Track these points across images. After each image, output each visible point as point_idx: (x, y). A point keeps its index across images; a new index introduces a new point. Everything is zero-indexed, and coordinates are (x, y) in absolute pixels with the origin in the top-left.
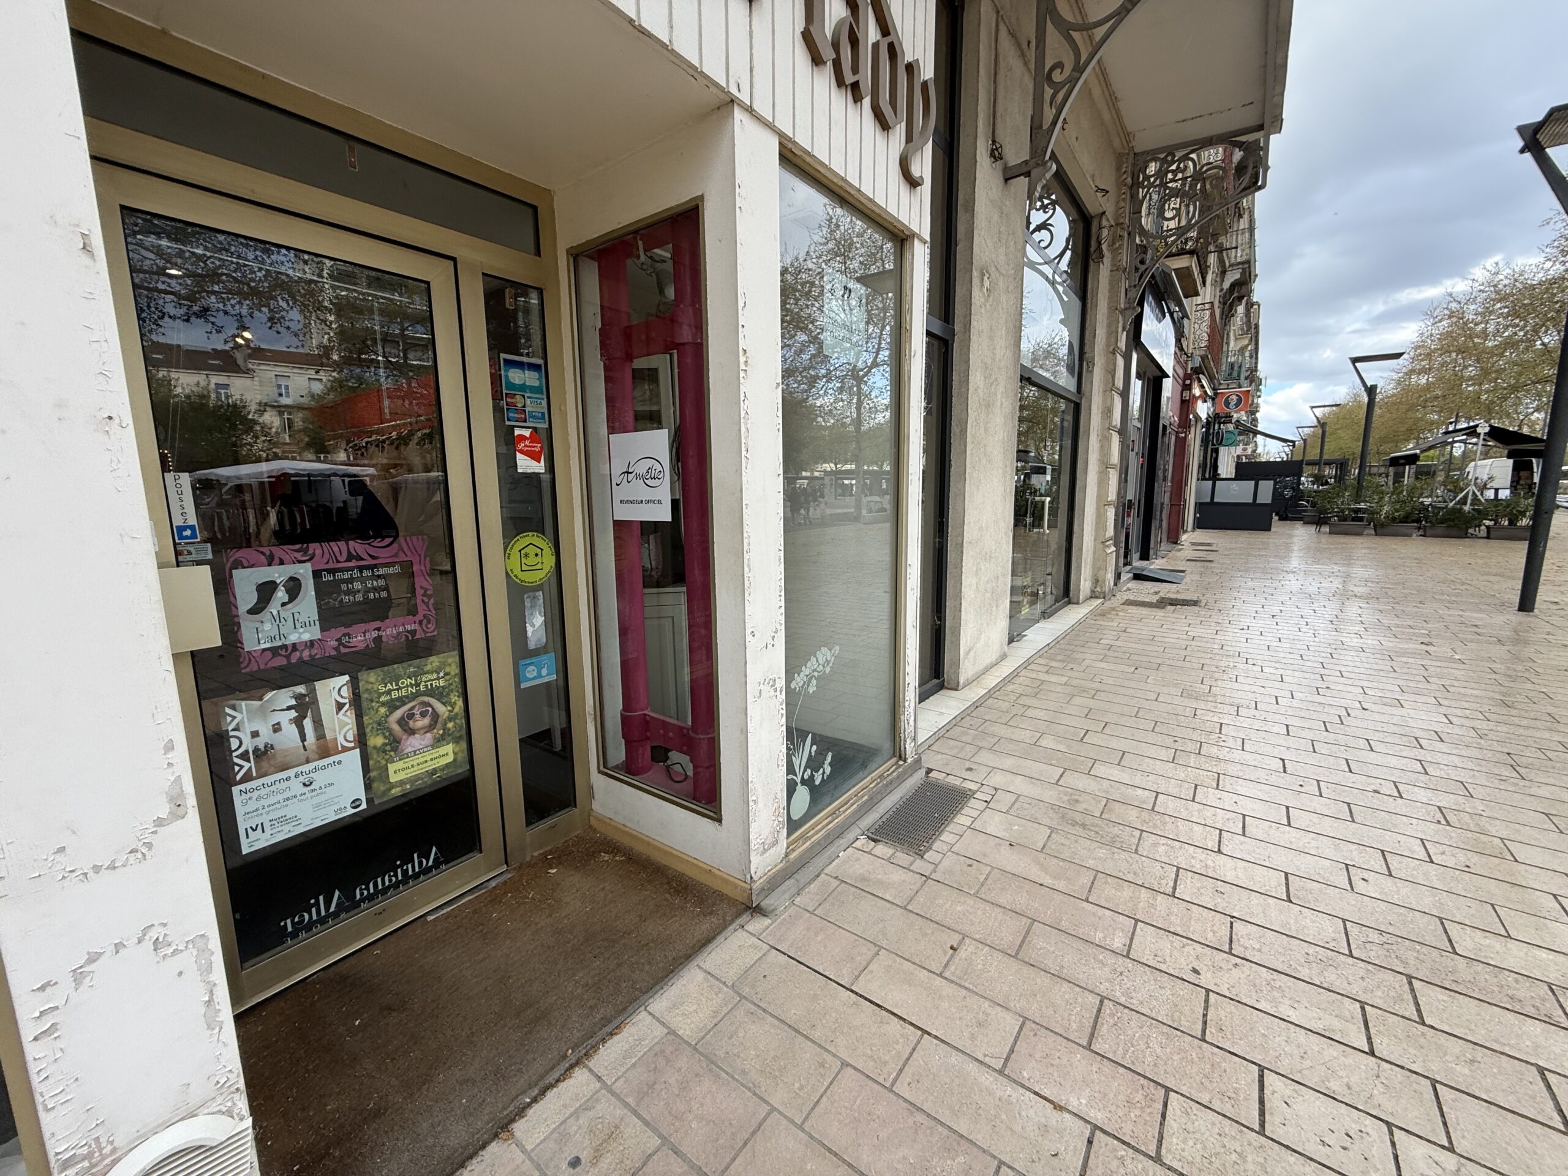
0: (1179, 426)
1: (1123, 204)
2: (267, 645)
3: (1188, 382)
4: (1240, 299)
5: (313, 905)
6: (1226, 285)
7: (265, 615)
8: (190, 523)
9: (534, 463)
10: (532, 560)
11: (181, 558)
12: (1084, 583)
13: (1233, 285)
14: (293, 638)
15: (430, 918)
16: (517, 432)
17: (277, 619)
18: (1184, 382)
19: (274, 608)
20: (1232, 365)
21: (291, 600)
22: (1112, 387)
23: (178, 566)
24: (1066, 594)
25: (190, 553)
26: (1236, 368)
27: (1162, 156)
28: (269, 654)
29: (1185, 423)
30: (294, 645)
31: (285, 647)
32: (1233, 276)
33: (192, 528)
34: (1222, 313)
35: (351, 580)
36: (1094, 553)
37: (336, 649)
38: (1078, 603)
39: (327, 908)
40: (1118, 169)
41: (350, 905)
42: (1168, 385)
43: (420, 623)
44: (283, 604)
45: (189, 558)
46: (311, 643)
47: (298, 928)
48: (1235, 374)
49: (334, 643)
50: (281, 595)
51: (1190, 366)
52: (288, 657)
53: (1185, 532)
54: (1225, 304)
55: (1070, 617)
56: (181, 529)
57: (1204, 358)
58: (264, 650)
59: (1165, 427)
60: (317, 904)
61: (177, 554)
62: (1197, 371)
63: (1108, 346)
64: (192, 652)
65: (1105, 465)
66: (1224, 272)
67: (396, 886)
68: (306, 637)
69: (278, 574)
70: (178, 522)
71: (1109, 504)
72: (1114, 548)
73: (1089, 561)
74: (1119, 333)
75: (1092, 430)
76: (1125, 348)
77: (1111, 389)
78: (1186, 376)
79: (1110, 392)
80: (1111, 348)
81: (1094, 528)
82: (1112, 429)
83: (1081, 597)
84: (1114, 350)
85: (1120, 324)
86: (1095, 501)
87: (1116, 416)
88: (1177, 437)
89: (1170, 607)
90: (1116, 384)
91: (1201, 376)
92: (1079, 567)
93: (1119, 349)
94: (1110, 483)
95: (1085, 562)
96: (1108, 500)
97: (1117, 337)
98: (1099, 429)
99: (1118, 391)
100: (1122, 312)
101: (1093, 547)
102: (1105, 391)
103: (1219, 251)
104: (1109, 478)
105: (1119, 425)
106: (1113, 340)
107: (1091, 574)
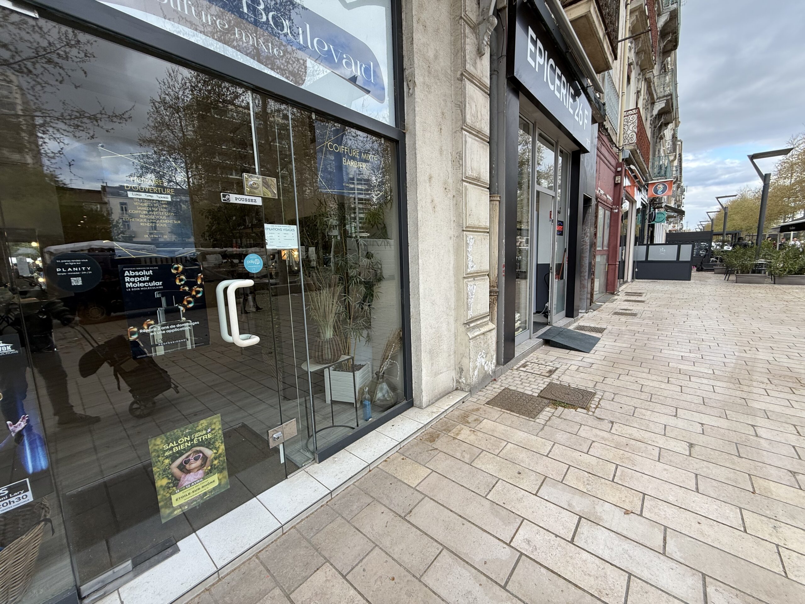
6: (655, 112)
13: (661, 113)
18: (616, 169)
20: (660, 166)
24: (403, 398)
26: (663, 168)
29: (618, 202)
32: (659, 106)
48: (663, 172)
51: (621, 157)
53: (625, 283)
54: (655, 127)
57: (633, 152)
59: (587, 200)
62: (628, 161)
71: (475, 276)
72: (494, 326)
73: (445, 347)
74: (467, 52)
75: (422, 177)
76: (487, 81)
77: (462, 128)
78: (619, 165)
79: (461, 131)
80: (459, 73)
81: (453, 306)
82: (467, 182)
83: (425, 399)
84: (462, 74)
85: (468, 40)
86: (451, 273)
87: (475, 165)
88: (612, 213)
89: (548, 411)
90: (469, 120)
91: (632, 167)
92: (419, 361)
93: (472, 76)
94: (469, 250)
95: (431, 352)
96: (469, 271)
97: (465, 56)
98: (450, 181)
99: (477, 134)
100: (474, 28)
101: (453, 330)
102: (455, 132)
103: (648, 82)
104: (467, 244)
105: (486, 177)
106: (459, 61)
107: (452, 362)
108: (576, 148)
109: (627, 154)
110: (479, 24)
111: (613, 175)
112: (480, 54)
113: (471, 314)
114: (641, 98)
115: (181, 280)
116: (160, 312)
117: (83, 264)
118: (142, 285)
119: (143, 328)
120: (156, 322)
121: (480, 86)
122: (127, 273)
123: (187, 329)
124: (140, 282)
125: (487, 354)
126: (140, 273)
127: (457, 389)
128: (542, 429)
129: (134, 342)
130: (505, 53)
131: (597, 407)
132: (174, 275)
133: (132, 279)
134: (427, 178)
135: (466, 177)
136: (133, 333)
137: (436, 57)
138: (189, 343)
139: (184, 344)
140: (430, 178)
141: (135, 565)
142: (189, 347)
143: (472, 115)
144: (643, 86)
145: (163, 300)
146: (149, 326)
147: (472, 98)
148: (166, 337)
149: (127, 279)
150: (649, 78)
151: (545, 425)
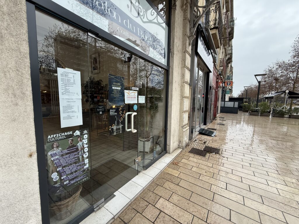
0: (216, 88)
3: (218, 77)
13: (228, 59)
20: (228, 76)
24: (165, 150)
36: (179, 131)
38: (169, 153)
53: (218, 114)
54: (226, 63)
59: (211, 87)
62: (220, 75)
71: (185, 112)
72: (188, 128)
73: (176, 134)
74: (187, 45)
75: (174, 82)
76: (190, 53)
77: (184, 67)
79: (184, 68)
80: (184, 51)
81: (179, 121)
82: (185, 83)
83: (171, 150)
84: (185, 51)
85: (187, 41)
86: (179, 110)
87: (187, 78)
88: (215, 91)
89: (208, 154)
90: (186, 65)
92: (170, 138)
93: (187, 51)
94: (184, 104)
95: (173, 136)
96: (184, 110)
97: (186, 46)
98: (180, 82)
99: (188, 68)
100: (189, 37)
101: (178, 129)
102: (182, 68)
103: (225, 49)
104: (184, 102)
105: (189, 82)
106: (184, 47)
107: (178, 139)
109: (220, 72)
110: (190, 36)
111: (216, 79)
112: (189, 45)
113: (184, 124)
114: (223, 54)
115: (121, 112)
116: (116, 122)
117: (102, 108)
118: (113, 114)
119: (112, 127)
120: (115, 125)
121: (189, 54)
122: (110, 111)
123: (121, 127)
124: (113, 113)
125: (187, 136)
126: (112, 110)
127: (178, 148)
128: (208, 160)
129: (110, 131)
130: (195, 44)
131: (221, 153)
132: (120, 111)
133: (111, 112)
134: (175, 81)
135: (185, 82)
136: (110, 128)
137: (179, 46)
138: (121, 131)
139: (120, 131)
140: (176, 82)
141: (105, 200)
142: (121, 133)
143: (187, 63)
144: (224, 50)
145: (117, 118)
146: (113, 126)
147: (187, 58)
148: (117, 129)
149: (110, 112)
150: (226, 48)
151: (208, 159)
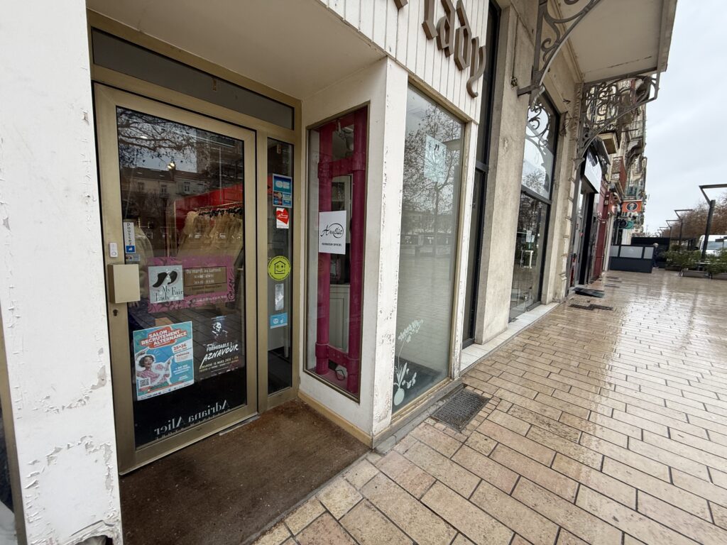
0: (603, 218)
1: (577, 108)
2: (160, 302)
3: (608, 196)
4: (637, 155)
5: (169, 423)
6: (630, 148)
7: (160, 288)
8: (132, 245)
9: (283, 224)
10: (280, 269)
11: (127, 260)
12: (549, 293)
13: (634, 149)
14: (172, 299)
15: (221, 434)
16: (278, 209)
17: (166, 290)
18: (606, 195)
19: (164, 285)
20: (632, 188)
21: (172, 282)
22: (569, 197)
23: (126, 263)
24: (539, 299)
25: (131, 258)
26: (634, 190)
27: (599, 84)
28: (160, 306)
29: (606, 216)
30: (172, 302)
31: (167, 303)
32: (633, 144)
33: (133, 247)
34: (627, 162)
35: (199, 274)
36: (555, 279)
37: (190, 305)
38: (545, 304)
39: (175, 426)
40: (575, 90)
41: (185, 424)
42: (597, 198)
43: (228, 295)
44: (169, 283)
45: (130, 260)
46: (179, 302)
47: (163, 433)
48: (633, 193)
49: (189, 302)
50: (168, 279)
51: (609, 188)
52: (169, 307)
53: (604, 271)
54: (628, 158)
55: (542, 311)
56: (128, 247)
57: (616, 184)
58: (159, 304)
59: (595, 218)
60: (171, 423)
61: (126, 258)
62: (613, 190)
63: (567, 177)
64: (128, 303)
65: (563, 236)
66: (628, 142)
67: (207, 417)
68: (177, 299)
69: (168, 270)
70: (127, 244)
72: (566, 277)
74: (572, 171)
76: (575, 178)
78: (607, 193)
79: (568, 200)
80: (569, 178)
81: (555, 267)
83: (547, 301)
85: (573, 166)
86: (558, 253)
87: (569, 211)
88: (601, 223)
90: (570, 195)
91: (615, 194)
92: (547, 286)
93: (572, 178)
94: (564, 245)
96: (563, 253)
98: (562, 218)
99: (571, 199)
101: (554, 277)
104: (563, 242)
105: (571, 216)
106: (569, 174)
108: (593, 191)
109: (613, 185)
111: (603, 199)
112: (575, 169)
113: (561, 271)
121: (574, 181)
125: (563, 289)
127: (553, 302)
134: (557, 218)
135: (567, 217)
137: (563, 174)
147: (571, 186)
151: (598, 312)
